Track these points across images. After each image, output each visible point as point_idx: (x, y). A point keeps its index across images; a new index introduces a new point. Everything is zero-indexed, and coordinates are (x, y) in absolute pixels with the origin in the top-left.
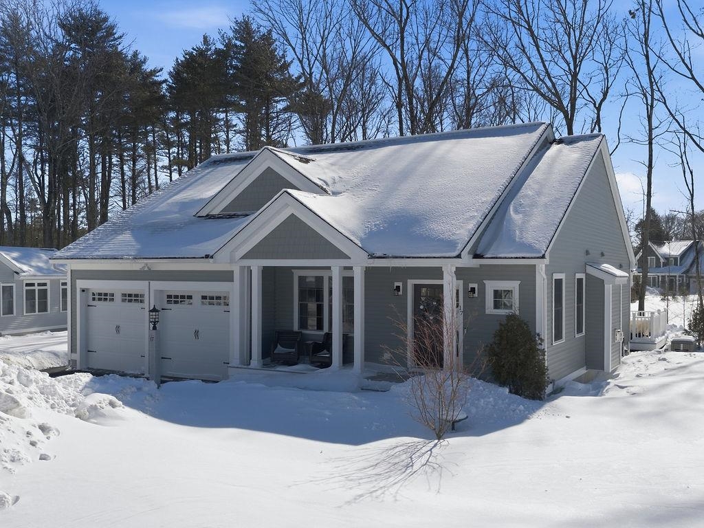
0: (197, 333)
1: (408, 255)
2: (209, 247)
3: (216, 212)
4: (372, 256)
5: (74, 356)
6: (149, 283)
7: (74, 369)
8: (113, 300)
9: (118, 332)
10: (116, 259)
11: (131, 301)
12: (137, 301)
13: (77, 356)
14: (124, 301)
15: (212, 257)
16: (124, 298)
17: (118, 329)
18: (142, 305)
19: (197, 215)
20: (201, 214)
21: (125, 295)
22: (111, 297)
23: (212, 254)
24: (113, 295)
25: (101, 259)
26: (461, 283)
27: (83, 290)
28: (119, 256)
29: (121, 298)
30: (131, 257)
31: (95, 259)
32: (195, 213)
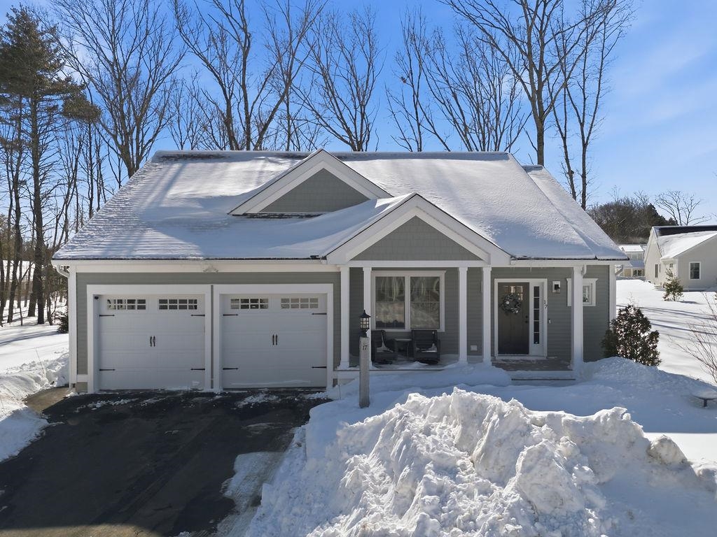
0: (275, 339)
1: (549, 257)
2: (316, 247)
3: (255, 211)
4: (513, 258)
5: (82, 378)
6: (212, 286)
7: (81, 394)
8: (144, 308)
9: (153, 344)
10: (175, 259)
11: (175, 308)
12: (184, 308)
13: (89, 378)
14: (162, 308)
15: (325, 258)
16: (163, 304)
17: (153, 340)
18: (193, 312)
19: (232, 213)
20: (236, 212)
21: (165, 301)
22: (142, 304)
23: (324, 255)
24: (144, 301)
25: (149, 259)
26: (545, 281)
27: (96, 298)
28: (179, 256)
29: (157, 305)
30: (201, 258)
31: (139, 259)
32: (229, 211)
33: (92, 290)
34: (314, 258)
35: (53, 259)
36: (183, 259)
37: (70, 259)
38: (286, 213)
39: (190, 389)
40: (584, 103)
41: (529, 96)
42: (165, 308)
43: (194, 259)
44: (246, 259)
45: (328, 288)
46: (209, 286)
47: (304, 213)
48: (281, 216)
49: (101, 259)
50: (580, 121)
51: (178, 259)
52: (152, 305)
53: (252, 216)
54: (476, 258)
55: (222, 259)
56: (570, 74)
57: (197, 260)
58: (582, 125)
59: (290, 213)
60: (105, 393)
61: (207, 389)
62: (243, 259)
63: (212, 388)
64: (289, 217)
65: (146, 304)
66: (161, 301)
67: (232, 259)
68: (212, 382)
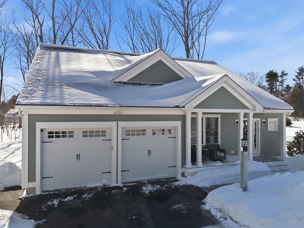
0: (149, 152)
3: (125, 80)
4: (265, 108)
5: (32, 185)
6: (117, 123)
7: (31, 195)
8: (72, 136)
9: (78, 159)
10: (101, 106)
11: (92, 136)
12: (98, 136)
13: (37, 184)
14: (84, 136)
15: (184, 107)
16: (85, 134)
17: (78, 156)
18: (104, 138)
19: (113, 81)
20: (115, 81)
21: (86, 132)
22: (71, 134)
23: (183, 105)
24: (73, 132)
25: (85, 106)
26: (259, 119)
27: (42, 130)
28: (103, 104)
29: (81, 134)
30: (117, 106)
31: (78, 106)
32: (111, 80)
33: (39, 125)
34: (177, 107)
35: (17, 105)
36: (106, 106)
37: (30, 105)
38: (142, 83)
39: (102, 185)
40: (199, 47)
41: (184, 41)
42: (86, 136)
43: (113, 107)
44: (142, 107)
45: (179, 124)
46: (116, 122)
47: (151, 83)
48: (140, 84)
49: (52, 105)
50: (198, 54)
51: (103, 106)
52: (78, 135)
53: (125, 83)
54: (248, 108)
55: (129, 107)
56: (200, 33)
57: (115, 107)
58: (198, 56)
59: (144, 83)
60: (48, 193)
61: (114, 184)
62: (140, 107)
63: (117, 183)
64: (145, 84)
65: (74, 134)
66: (84, 132)
67: (134, 107)
68: (117, 180)
